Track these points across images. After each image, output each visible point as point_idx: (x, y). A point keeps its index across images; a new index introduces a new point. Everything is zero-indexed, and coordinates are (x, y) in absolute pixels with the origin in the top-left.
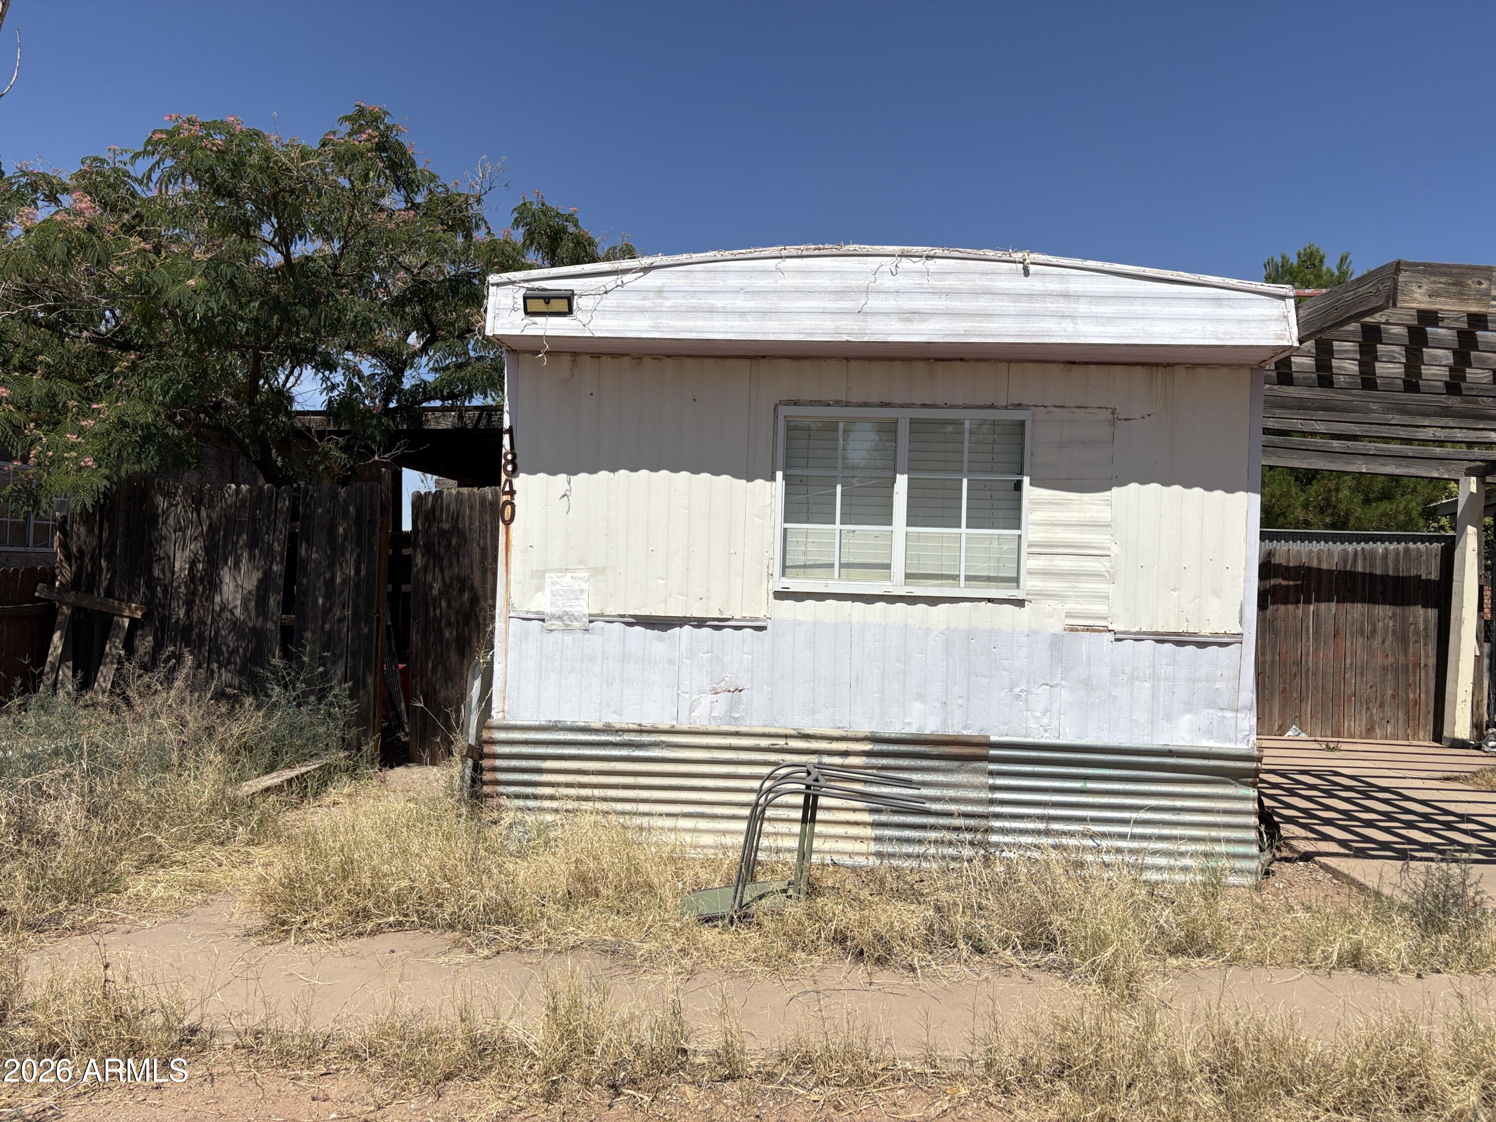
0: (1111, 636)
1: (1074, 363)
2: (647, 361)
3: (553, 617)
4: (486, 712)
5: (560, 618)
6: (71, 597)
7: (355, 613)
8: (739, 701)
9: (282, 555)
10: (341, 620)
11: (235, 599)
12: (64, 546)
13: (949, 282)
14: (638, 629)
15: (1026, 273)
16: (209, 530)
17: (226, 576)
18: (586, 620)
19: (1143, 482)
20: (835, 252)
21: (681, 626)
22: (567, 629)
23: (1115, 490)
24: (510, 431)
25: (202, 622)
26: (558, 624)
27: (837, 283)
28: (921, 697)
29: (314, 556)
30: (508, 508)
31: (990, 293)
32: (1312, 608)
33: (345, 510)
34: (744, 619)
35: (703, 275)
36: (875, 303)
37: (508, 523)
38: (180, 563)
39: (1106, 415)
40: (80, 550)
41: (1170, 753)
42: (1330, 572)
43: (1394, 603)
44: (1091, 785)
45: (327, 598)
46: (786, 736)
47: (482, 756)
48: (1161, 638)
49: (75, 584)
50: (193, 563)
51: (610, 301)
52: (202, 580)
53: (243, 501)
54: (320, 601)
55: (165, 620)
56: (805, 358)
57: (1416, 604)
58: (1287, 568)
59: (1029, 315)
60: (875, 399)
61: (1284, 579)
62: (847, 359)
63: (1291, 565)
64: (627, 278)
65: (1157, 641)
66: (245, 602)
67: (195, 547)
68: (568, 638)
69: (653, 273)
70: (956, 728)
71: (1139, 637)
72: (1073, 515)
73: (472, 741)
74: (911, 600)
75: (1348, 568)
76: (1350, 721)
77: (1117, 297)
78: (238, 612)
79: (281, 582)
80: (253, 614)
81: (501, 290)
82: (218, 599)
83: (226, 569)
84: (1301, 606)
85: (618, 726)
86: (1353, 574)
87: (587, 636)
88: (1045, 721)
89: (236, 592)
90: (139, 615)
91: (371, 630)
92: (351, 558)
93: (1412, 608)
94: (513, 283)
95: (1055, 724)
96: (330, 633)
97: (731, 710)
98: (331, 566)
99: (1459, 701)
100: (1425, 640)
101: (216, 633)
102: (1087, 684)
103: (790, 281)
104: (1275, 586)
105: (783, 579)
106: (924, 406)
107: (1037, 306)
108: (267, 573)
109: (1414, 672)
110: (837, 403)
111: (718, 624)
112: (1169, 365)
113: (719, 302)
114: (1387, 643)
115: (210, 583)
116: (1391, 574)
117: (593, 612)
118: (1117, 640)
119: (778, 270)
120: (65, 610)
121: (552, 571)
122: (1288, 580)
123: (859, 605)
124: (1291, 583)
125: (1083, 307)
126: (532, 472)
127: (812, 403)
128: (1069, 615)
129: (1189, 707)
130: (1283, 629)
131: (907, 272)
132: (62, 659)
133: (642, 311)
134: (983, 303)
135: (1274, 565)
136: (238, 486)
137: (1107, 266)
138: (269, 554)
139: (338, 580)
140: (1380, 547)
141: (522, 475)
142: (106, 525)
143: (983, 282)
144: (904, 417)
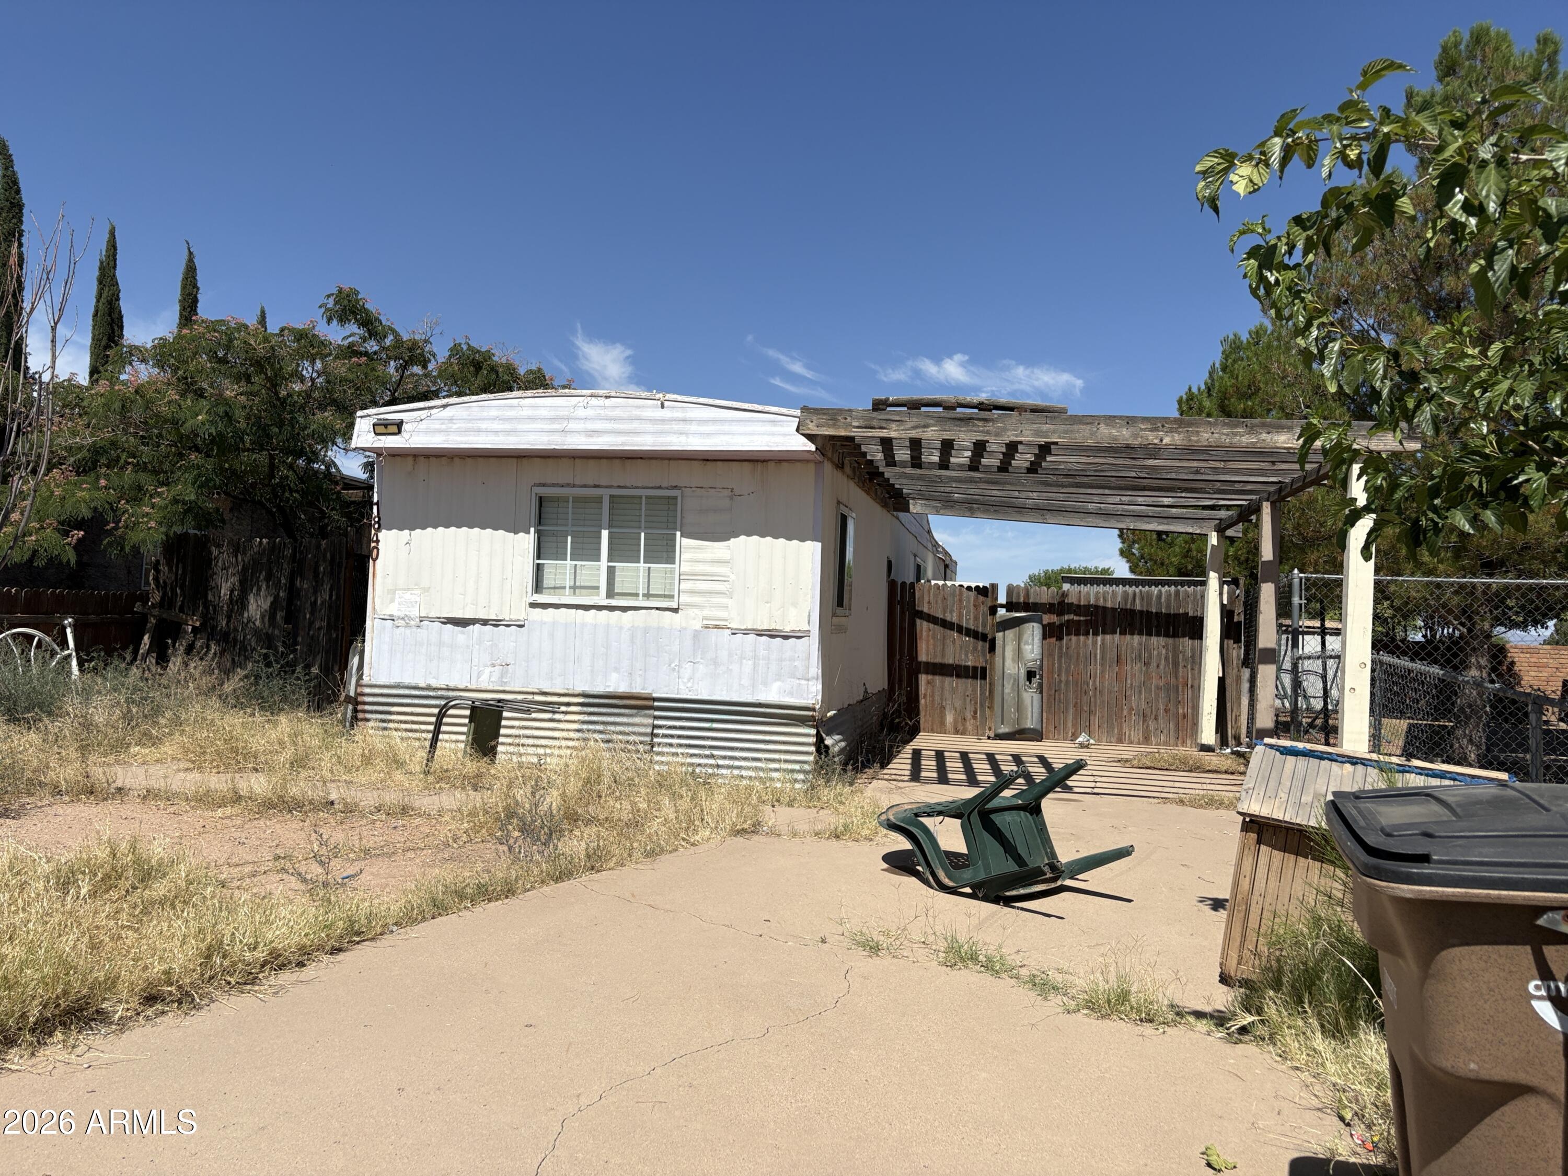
0: (729, 631)
1: (708, 460)
2: (456, 460)
3: (399, 618)
4: (360, 677)
5: (403, 619)
6: (156, 612)
7: (328, 624)
8: (507, 672)
9: (286, 585)
10: (320, 629)
11: (256, 614)
12: (156, 579)
13: (617, 413)
14: (449, 625)
15: (663, 406)
16: (242, 569)
17: (251, 599)
18: (418, 620)
19: (749, 535)
20: (554, 394)
21: (474, 624)
22: (407, 626)
23: (732, 540)
24: (377, 504)
25: (236, 630)
26: (402, 623)
27: (553, 414)
28: (616, 670)
29: (305, 586)
30: (375, 551)
31: (639, 419)
32: (1099, 638)
33: (325, 556)
34: (511, 620)
35: (476, 409)
36: (572, 426)
37: (374, 560)
38: (224, 591)
39: (727, 493)
40: (164, 582)
41: (760, 705)
42: (1114, 609)
43: (1167, 635)
44: (715, 725)
45: (312, 613)
46: (533, 693)
47: (357, 703)
48: (760, 633)
49: (161, 604)
50: (232, 591)
51: (423, 425)
52: (237, 602)
53: (264, 550)
54: (308, 616)
55: (214, 628)
56: (549, 457)
57: (1184, 636)
58: (1079, 606)
59: (662, 432)
60: (591, 483)
61: (1076, 615)
62: (574, 458)
63: (1082, 603)
64: (433, 411)
65: (758, 635)
66: (263, 617)
67: (234, 580)
68: (408, 631)
69: (449, 408)
70: (638, 688)
71: (746, 632)
72: (708, 556)
73: (352, 694)
74: (612, 608)
75: (1129, 607)
76: (1130, 730)
77: (715, 421)
78: (257, 623)
79: (284, 604)
80: (267, 625)
81: (364, 420)
82: (246, 615)
83: (252, 595)
84: (1091, 636)
85: (434, 686)
86: (1132, 612)
87: (419, 630)
88: (689, 685)
89: (257, 610)
90: (198, 624)
91: (337, 635)
92: (327, 587)
93: (1181, 640)
94: (369, 416)
95: (696, 687)
96: (313, 636)
97: (502, 677)
98: (315, 592)
99: (1205, 713)
100: (1192, 665)
101: (244, 637)
102: (715, 662)
103: (526, 412)
104: (1068, 621)
105: (535, 595)
106: (619, 487)
107: (667, 427)
108: (276, 597)
109: (1183, 691)
110: (568, 485)
111: (496, 623)
112: (764, 461)
113: (483, 425)
114: (1162, 667)
115: (242, 604)
116: (1164, 611)
117: (422, 615)
118: (733, 634)
119: (519, 406)
120: (153, 621)
121: (400, 589)
122: (1080, 616)
123: (580, 612)
124: (1082, 618)
125: (694, 428)
126: (389, 529)
127: (554, 485)
128: (704, 618)
129: (779, 677)
130: (1075, 655)
131: (593, 407)
132: (149, 652)
133: (440, 431)
134: (635, 425)
135: (1068, 604)
136: (261, 539)
137: (711, 401)
138: (278, 586)
139: (319, 602)
140: (1155, 590)
141: (384, 531)
142: (180, 565)
143: (637, 412)
144: (606, 493)
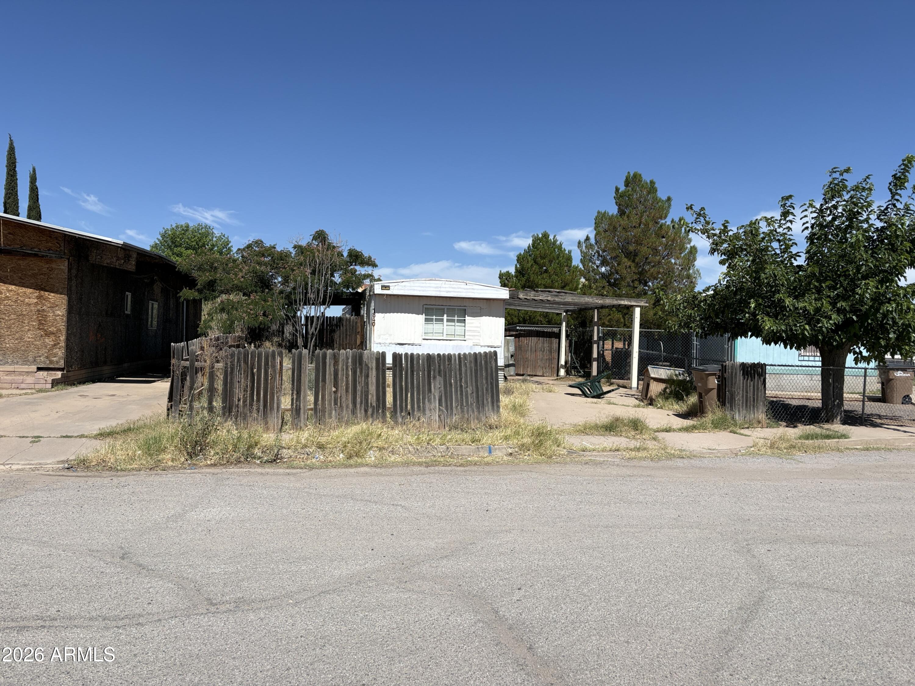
0: (480, 346)
2: (400, 297)
3: (382, 344)
14: (398, 345)
15: (466, 285)
21: (406, 345)
22: (385, 346)
27: (435, 286)
30: (374, 323)
31: (460, 288)
34: (417, 344)
35: (412, 283)
37: (374, 326)
39: (479, 308)
48: (488, 347)
51: (396, 287)
56: (428, 297)
60: (441, 304)
64: (399, 283)
69: (403, 283)
71: (485, 346)
72: (474, 325)
74: (447, 340)
76: (538, 372)
77: (481, 290)
81: (377, 285)
87: (389, 347)
93: (553, 345)
103: (428, 285)
105: (425, 337)
106: (449, 306)
107: (468, 291)
109: (553, 360)
110: (434, 305)
112: (490, 300)
114: (547, 353)
117: (390, 343)
119: (425, 283)
121: (382, 335)
123: (438, 341)
125: (475, 291)
127: (430, 305)
128: (473, 343)
130: (523, 350)
131: (447, 284)
133: (402, 289)
134: (460, 290)
143: (460, 286)
144: (446, 308)
